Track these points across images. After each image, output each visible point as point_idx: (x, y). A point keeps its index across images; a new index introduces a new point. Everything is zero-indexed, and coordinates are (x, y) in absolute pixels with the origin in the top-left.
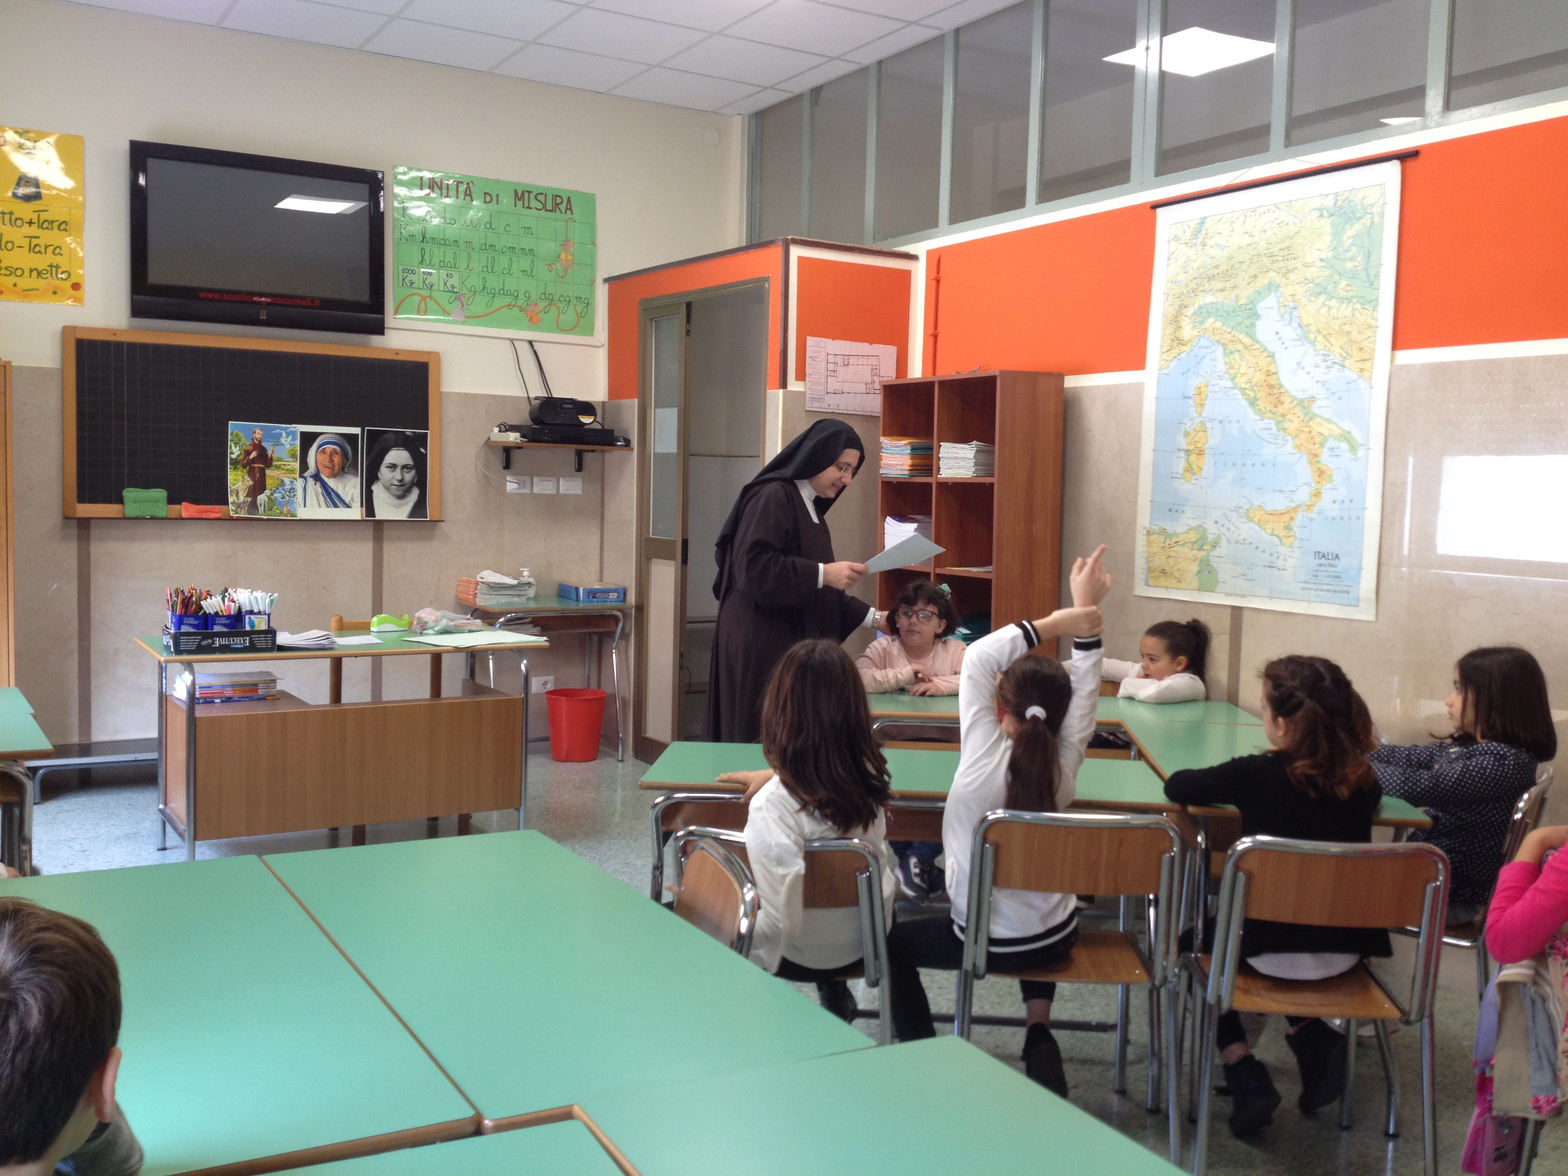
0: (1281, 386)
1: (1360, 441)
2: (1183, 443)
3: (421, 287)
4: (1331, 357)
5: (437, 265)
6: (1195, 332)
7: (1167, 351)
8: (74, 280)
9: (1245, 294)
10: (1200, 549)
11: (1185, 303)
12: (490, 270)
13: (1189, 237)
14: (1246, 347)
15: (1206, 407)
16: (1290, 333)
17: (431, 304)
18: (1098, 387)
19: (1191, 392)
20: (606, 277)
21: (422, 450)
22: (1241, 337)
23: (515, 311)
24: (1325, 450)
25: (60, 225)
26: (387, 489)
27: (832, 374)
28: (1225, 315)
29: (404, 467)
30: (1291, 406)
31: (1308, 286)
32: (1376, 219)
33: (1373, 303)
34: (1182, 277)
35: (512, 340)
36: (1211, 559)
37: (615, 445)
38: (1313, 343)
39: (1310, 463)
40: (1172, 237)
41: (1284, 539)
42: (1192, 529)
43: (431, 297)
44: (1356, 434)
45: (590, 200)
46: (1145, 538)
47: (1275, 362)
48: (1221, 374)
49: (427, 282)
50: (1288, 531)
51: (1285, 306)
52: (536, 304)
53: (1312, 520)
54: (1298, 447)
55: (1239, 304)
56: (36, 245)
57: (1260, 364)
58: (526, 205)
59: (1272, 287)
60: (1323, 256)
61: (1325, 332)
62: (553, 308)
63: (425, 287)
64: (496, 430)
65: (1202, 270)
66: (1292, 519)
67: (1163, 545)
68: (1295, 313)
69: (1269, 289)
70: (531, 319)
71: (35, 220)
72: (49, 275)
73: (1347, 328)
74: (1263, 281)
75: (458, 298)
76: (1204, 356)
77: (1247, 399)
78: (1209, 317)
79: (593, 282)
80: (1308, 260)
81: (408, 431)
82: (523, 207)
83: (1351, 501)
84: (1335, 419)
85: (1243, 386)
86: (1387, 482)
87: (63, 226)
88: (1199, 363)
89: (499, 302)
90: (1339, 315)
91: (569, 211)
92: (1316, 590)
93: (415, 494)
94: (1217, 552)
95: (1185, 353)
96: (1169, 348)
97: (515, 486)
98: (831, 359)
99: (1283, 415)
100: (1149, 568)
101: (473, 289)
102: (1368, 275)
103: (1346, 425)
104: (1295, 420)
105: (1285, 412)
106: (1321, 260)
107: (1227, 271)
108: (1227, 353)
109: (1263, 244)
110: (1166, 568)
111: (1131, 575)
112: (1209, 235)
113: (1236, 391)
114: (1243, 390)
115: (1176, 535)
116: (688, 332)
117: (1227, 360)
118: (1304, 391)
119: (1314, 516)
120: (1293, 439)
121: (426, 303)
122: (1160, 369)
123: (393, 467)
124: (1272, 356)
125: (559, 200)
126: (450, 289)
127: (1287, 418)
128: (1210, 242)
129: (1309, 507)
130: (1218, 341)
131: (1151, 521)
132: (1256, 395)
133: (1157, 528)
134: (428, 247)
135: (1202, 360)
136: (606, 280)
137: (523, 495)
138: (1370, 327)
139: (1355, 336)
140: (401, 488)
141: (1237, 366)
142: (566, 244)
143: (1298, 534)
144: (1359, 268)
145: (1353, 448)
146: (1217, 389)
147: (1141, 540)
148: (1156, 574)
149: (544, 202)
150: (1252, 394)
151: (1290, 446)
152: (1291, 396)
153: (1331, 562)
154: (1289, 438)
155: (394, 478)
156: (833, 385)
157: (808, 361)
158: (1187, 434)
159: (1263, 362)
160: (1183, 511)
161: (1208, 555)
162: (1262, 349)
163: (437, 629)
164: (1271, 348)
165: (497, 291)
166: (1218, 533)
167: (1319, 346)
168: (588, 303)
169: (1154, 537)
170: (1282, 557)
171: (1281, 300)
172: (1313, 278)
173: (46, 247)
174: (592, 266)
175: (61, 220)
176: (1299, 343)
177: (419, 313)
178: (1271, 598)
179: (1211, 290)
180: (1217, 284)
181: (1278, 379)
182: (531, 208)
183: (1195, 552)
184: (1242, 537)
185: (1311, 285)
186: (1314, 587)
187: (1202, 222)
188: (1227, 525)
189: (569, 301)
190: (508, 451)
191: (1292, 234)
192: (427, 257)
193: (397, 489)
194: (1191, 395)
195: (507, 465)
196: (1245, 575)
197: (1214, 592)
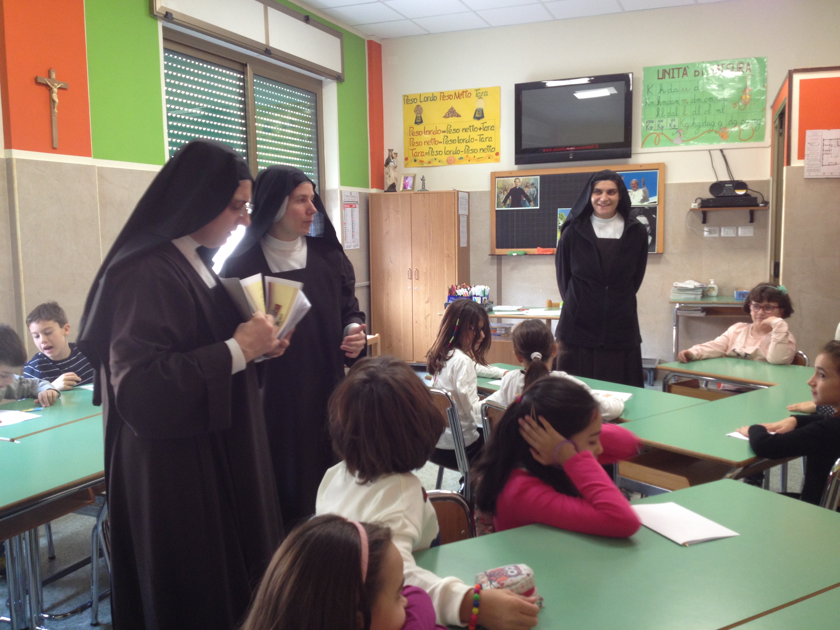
3: (657, 129)
5: (666, 116)
8: (496, 151)
12: (697, 113)
17: (662, 137)
21: (654, 216)
23: (713, 134)
25: (491, 128)
27: (828, 152)
29: (644, 225)
35: (709, 151)
37: (759, 206)
43: (662, 134)
49: (660, 126)
52: (725, 128)
56: (482, 138)
62: (737, 128)
63: (659, 129)
64: (694, 201)
70: (721, 137)
71: (482, 127)
72: (487, 151)
75: (678, 132)
79: (764, 109)
81: (646, 206)
87: (492, 128)
89: (702, 130)
91: (748, 70)
93: (649, 239)
97: (709, 233)
98: (826, 142)
101: (687, 125)
121: (659, 137)
125: (741, 65)
126: (673, 127)
134: (661, 107)
136: (771, 107)
137: (714, 238)
142: (746, 90)
149: (732, 68)
156: (828, 159)
157: (807, 146)
165: (701, 124)
168: (760, 122)
173: (486, 138)
174: (763, 101)
175: (492, 125)
177: (655, 143)
189: (748, 123)
190: (704, 213)
192: (660, 113)
195: (704, 222)
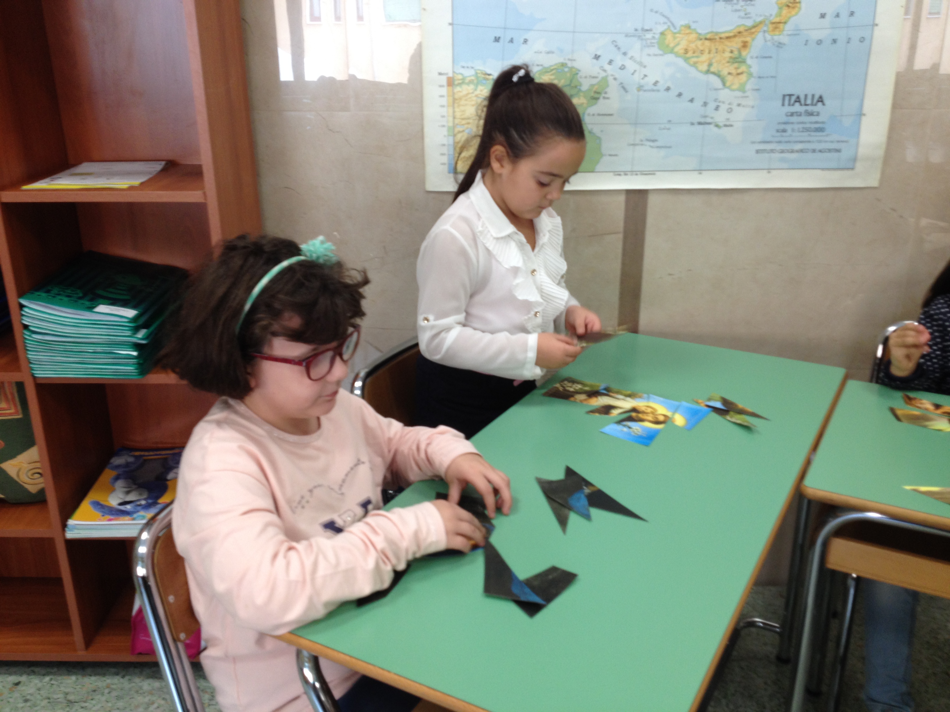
36: (588, 119)
41: (729, 78)
50: (736, 65)
53: (780, 45)
66: (745, 45)
83: (852, 14)
92: (782, 152)
100: (456, 143)
119: (784, 39)
129: (777, 25)
143: (754, 70)
153: (810, 108)
160: (526, 41)
166: (603, 74)
169: (464, 90)
170: (724, 108)
178: (700, 171)
184: (651, 80)
186: (779, 147)
196: (654, 141)
197: (593, 172)
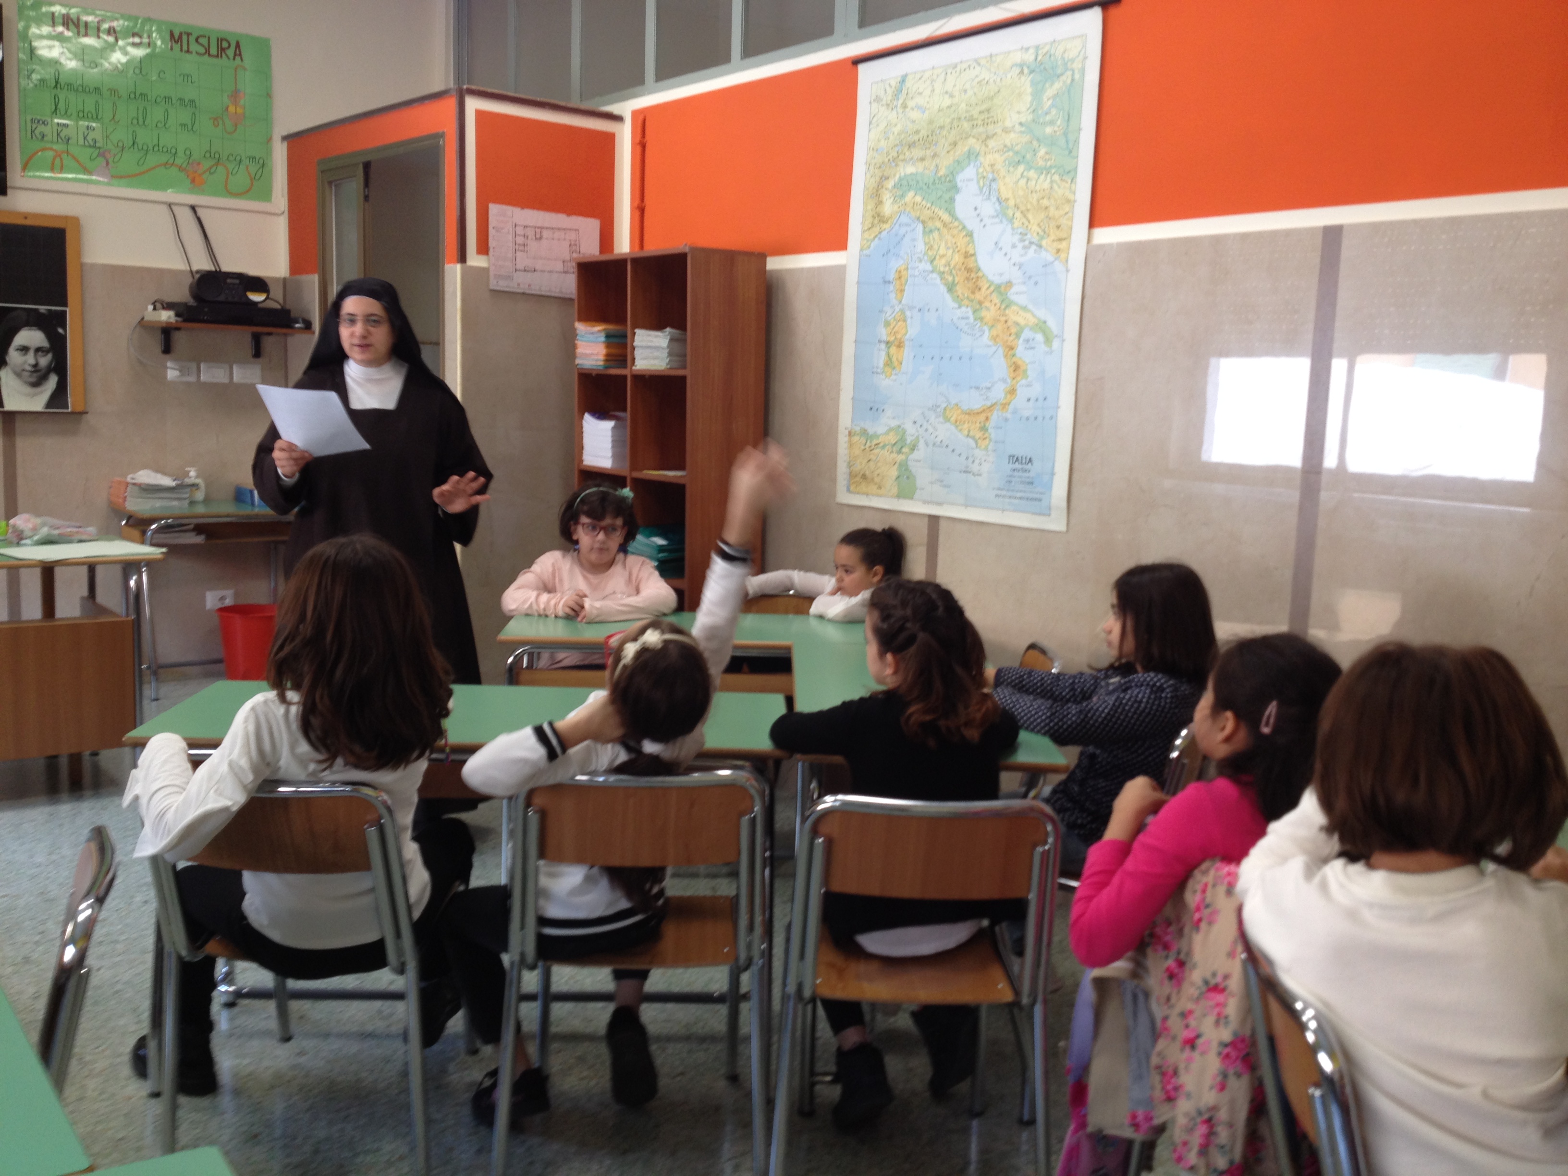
0: (979, 269)
1: (1055, 333)
2: (883, 333)
3: (55, 139)
4: (1029, 236)
5: (75, 114)
6: (896, 207)
7: (869, 229)
9: (945, 163)
10: (899, 452)
11: (886, 174)
12: (141, 122)
13: (890, 98)
14: (945, 225)
15: (906, 293)
16: (989, 208)
17: (67, 161)
18: (802, 270)
19: (892, 276)
20: (285, 133)
21: (60, 330)
22: (941, 213)
23: (174, 171)
24: (1021, 341)
26: (18, 375)
27: (522, 248)
28: (925, 187)
29: (38, 350)
30: (989, 292)
31: (1007, 154)
32: (1077, 76)
33: (1071, 173)
34: (883, 143)
35: (170, 205)
36: (910, 463)
37: (292, 327)
38: (1011, 220)
39: (1006, 356)
40: (874, 97)
41: (979, 441)
42: (891, 430)
43: (68, 153)
44: (1052, 324)
45: (263, 46)
46: (846, 439)
47: (973, 242)
48: (921, 256)
49: (62, 135)
50: (983, 432)
51: (984, 177)
52: (199, 164)
53: (1006, 420)
54: (994, 338)
55: (939, 175)
57: (959, 244)
58: (185, 48)
59: (972, 156)
60: (1023, 120)
61: (1023, 208)
62: (220, 169)
63: (60, 140)
64: (150, 307)
65: (903, 136)
66: (987, 419)
67: (863, 448)
68: (994, 185)
69: (969, 157)
70: (193, 181)
73: (1045, 202)
74: (962, 149)
75: (102, 155)
76: (904, 236)
77: (945, 284)
78: (909, 190)
79: (269, 140)
80: (1008, 124)
81: (43, 308)
82: (181, 50)
83: (1045, 399)
84: (1030, 307)
85: (942, 269)
86: (1081, 377)
88: (899, 242)
89: (153, 160)
90: (1038, 188)
91: (238, 58)
92: (1010, 497)
93: (53, 381)
94: (915, 455)
95: (886, 231)
96: (870, 226)
97: (177, 373)
98: (520, 231)
99: (980, 303)
100: (851, 473)
101: (120, 144)
102: (1067, 142)
103: (1042, 314)
104: (992, 308)
105: (982, 299)
106: (1021, 124)
107: (928, 136)
108: (927, 232)
109: (963, 106)
110: (867, 473)
111: (834, 481)
112: (910, 96)
113: (935, 275)
114: (942, 274)
115: (876, 436)
116: (366, 198)
117: (927, 240)
118: (1001, 275)
119: (1009, 415)
120: (990, 330)
121: (61, 160)
122: (861, 250)
123: (24, 349)
124: (970, 235)
125: (225, 45)
126: (92, 144)
127: (983, 305)
128: (911, 104)
129: (1005, 406)
130: (918, 218)
131: (852, 421)
132: (954, 281)
133: (857, 429)
134: (62, 95)
135: (902, 239)
136: (285, 138)
137: (188, 384)
138: (1068, 201)
139: (1052, 211)
140: (35, 375)
141: (936, 247)
142: (235, 95)
143: (993, 436)
144: (1058, 133)
145: (1048, 341)
146: (917, 273)
147: (843, 440)
148: (857, 479)
149: (207, 46)
150: (950, 279)
151: (986, 339)
152: (988, 281)
153: (1025, 467)
154: (986, 328)
155: (25, 362)
156: (523, 260)
157: (492, 232)
158: (887, 324)
159: (961, 242)
160: (883, 410)
161: (907, 459)
162: (960, 227)
163: (36, 538)
164: (970, 227)
165: (151, 148)
166: (917, 434)
167: (1017, 224)
168: (263, 165)
169: (856, 439)
170: (977, 462)
171: (981, 170)
172: (1012, 145)
174: (267, 120)
176: (997, 220)
177: (52, 170)
178: (966, 506)
179: (912, 159)
180: (917, 153)
181: (976, 261)
182: (191, 53)
183: (894, 455)
184: (939, 439)
185: (1011, 153)
186: (1009, 494)
187: (903, 80)
188: (925, 426)
189: (240, 161)
190: (167, 333)
191: (992, 93)
192: (61, 105)
193: (30, 376)
194: (891, 280)
195: (167, 349)
196: (942, 481)
197: (912, 498)
